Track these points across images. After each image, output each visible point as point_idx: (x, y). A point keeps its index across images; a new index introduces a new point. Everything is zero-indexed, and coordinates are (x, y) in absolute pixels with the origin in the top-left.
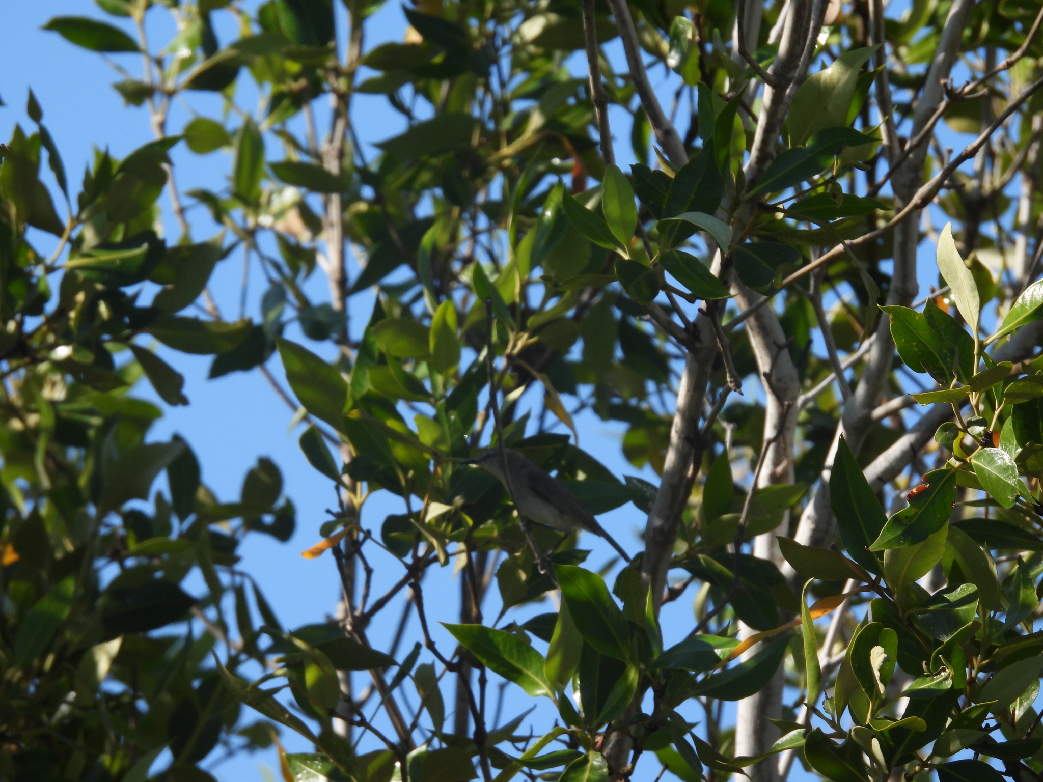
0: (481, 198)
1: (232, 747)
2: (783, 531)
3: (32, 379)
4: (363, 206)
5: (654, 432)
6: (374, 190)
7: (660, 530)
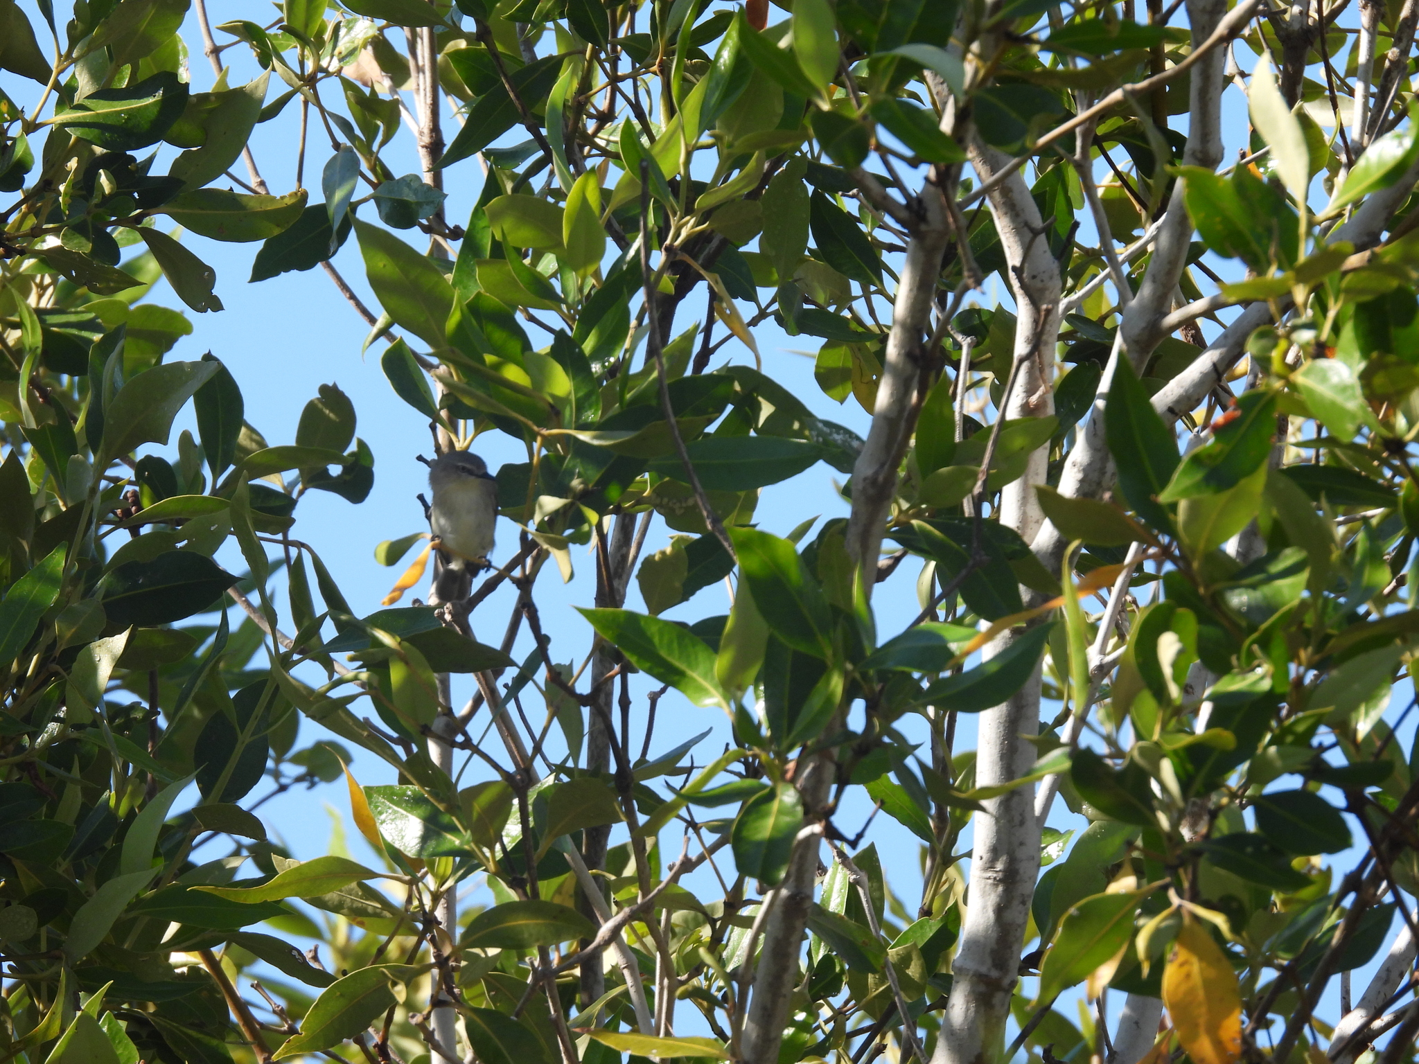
0: (623, 32)
1: (284, 781)
2: (1041, 480)
3: (11, 280)
4: (462, 44)
5: (859, 350)
6: (477, 22)
7: (873, 481)
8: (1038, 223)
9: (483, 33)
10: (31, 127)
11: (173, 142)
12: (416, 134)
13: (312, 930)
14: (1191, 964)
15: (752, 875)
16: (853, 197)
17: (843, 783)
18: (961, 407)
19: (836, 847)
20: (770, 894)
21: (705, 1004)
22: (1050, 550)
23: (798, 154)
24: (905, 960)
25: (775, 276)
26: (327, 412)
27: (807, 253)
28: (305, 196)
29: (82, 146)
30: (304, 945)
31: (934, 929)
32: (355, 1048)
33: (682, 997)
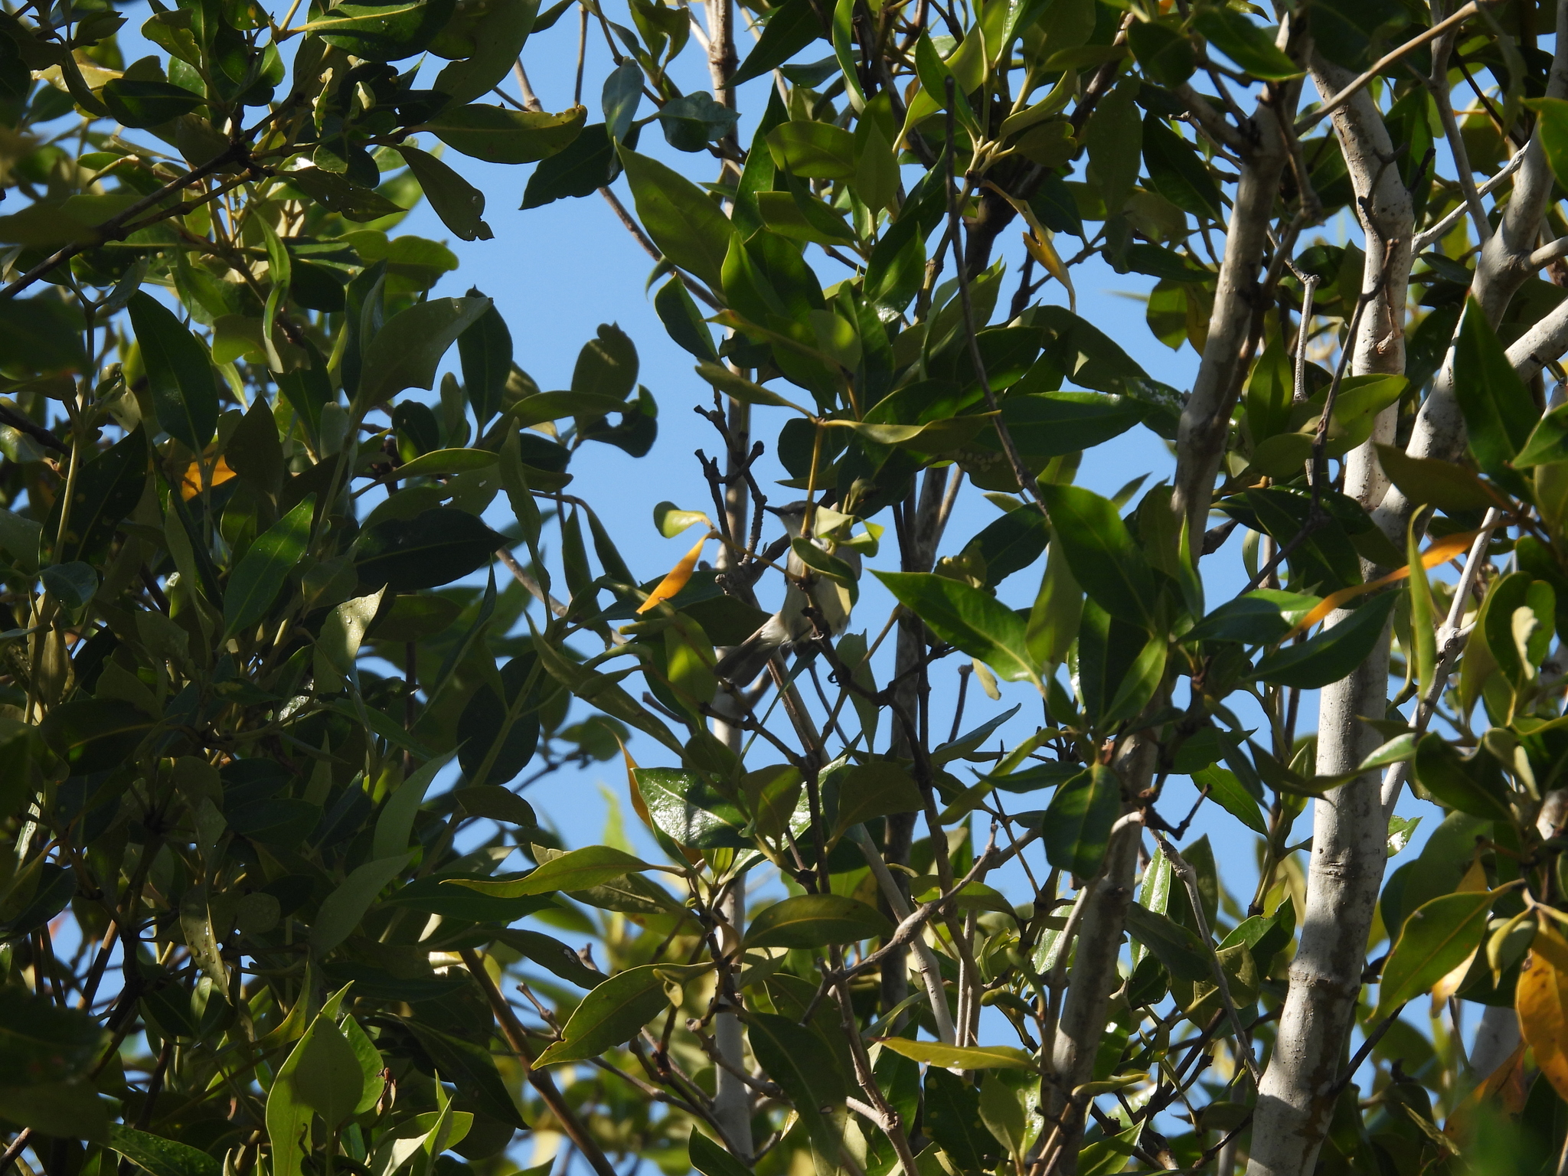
1: (554, 759)
2: (1388, 438)
3: (258, 206)
5: (1195, 290)
7: (1201, 431)
8: (1388, 148)
10: (281, 36)
11: (437, 52)
12: (707, 48)
13: (584, 925)
14: (1548, 973)
15: (1066, 868)
16: (1184, 120)
17: (1166, 768)
18: (1303, 352)
19: (1161, 838)
20: (1084, 890)
21: (1013, 1010)
22: (1399, 512)
23: (1129, 74)
24: (1235, 962)
25: (1104, 211)
26: (606, 356)
27: (1138, 183)
28: (583, 114)
29: (337, 58)
30: (575, 941)
31: (1266, 929)
32: (631, 1056)
33: (987, 1003)
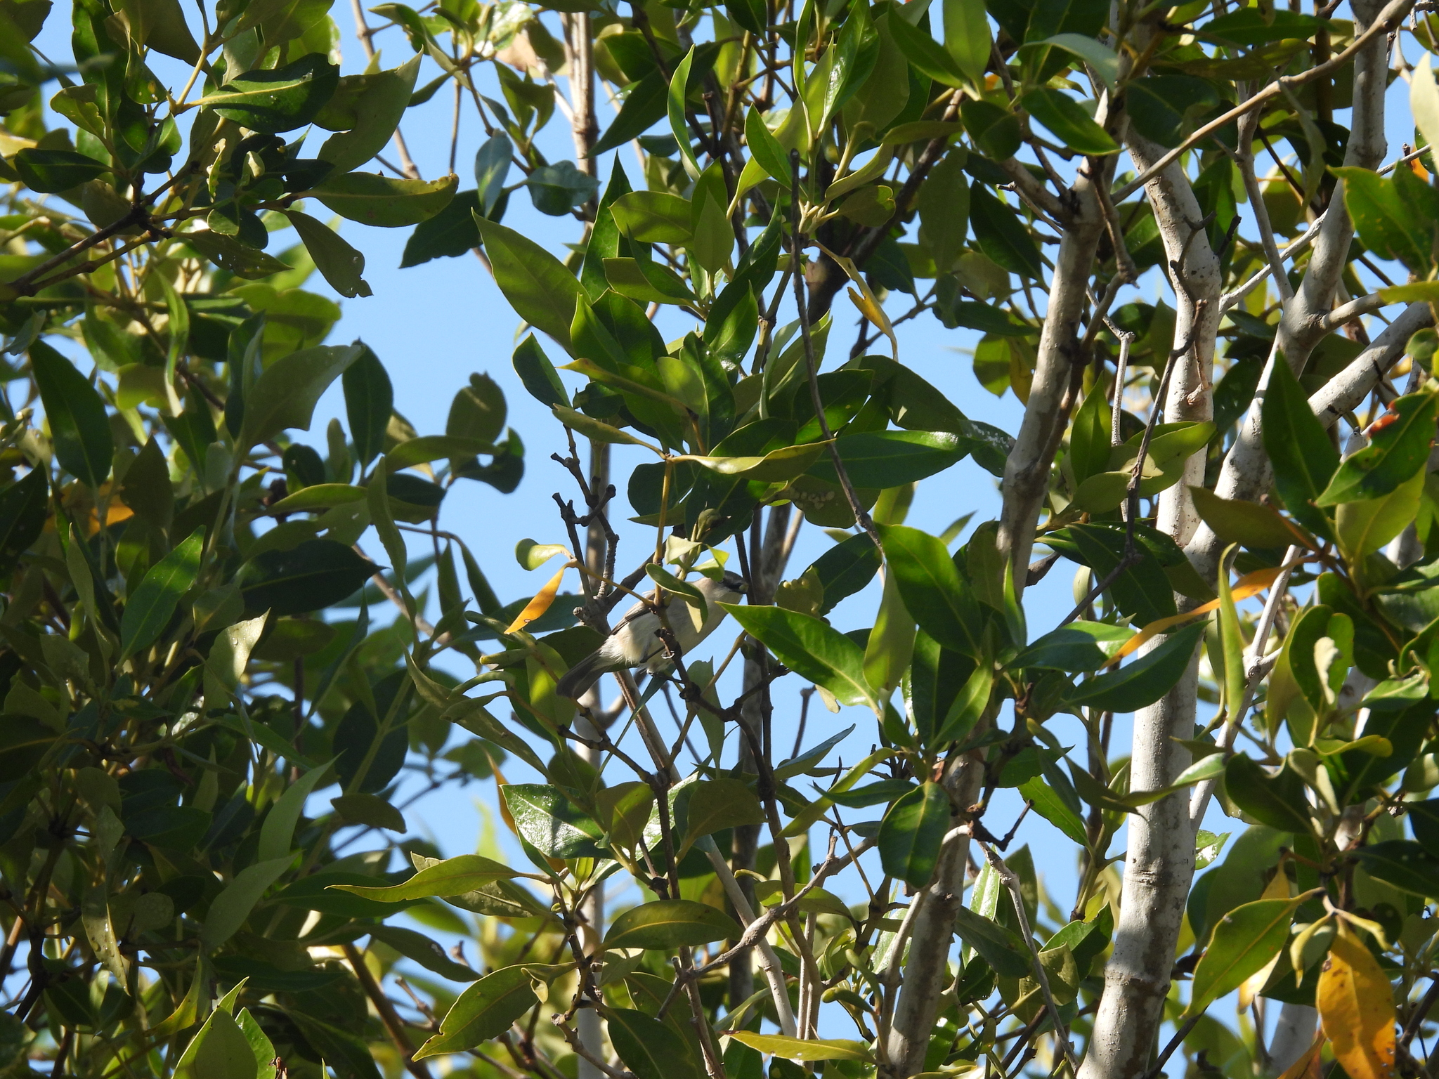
0: (780, 20)
1: (437, 778)
2: (1198, 480)
3: (158, 264)
4: (619, 29)
5: (1018, 343)
6: (634, 7)
7: (1025, 476)
8: (1198, 216)
9: (639, 20)
10: (178, 109)
11: (322, 125)
12: (570, 118)
13: (458, 926)
14: (1346, 973)
15: (899, 877)
16: (1010, 189)
17: (992, 783)
18: (1119, 403)
19: (988, 849)
20: (917, 895)
21: (853, 1007)
22: (1207, 550)
23: (958, 145)
24: (1057, 962)
25: (933, 268)
26: (477, 401)
27: (966, 244)
28: (455, 182)
29: (230, 129)
30: (447, 942)
31: (1086, 933)
32: (501, 1047)
33: (828, 1000)
